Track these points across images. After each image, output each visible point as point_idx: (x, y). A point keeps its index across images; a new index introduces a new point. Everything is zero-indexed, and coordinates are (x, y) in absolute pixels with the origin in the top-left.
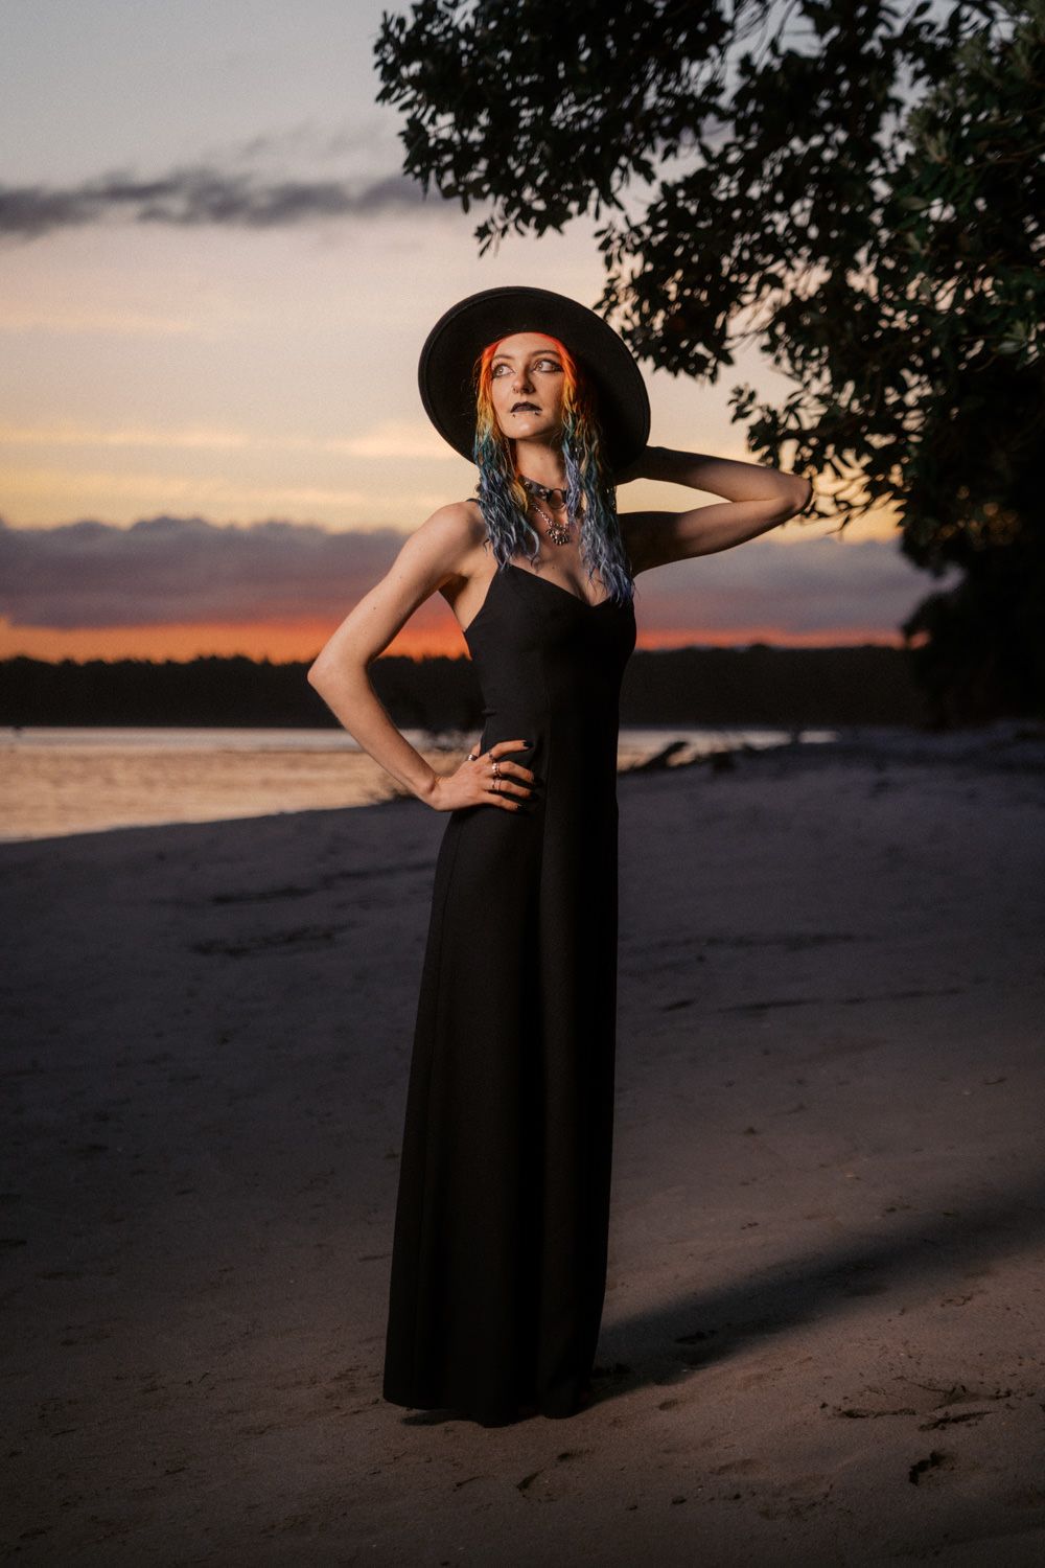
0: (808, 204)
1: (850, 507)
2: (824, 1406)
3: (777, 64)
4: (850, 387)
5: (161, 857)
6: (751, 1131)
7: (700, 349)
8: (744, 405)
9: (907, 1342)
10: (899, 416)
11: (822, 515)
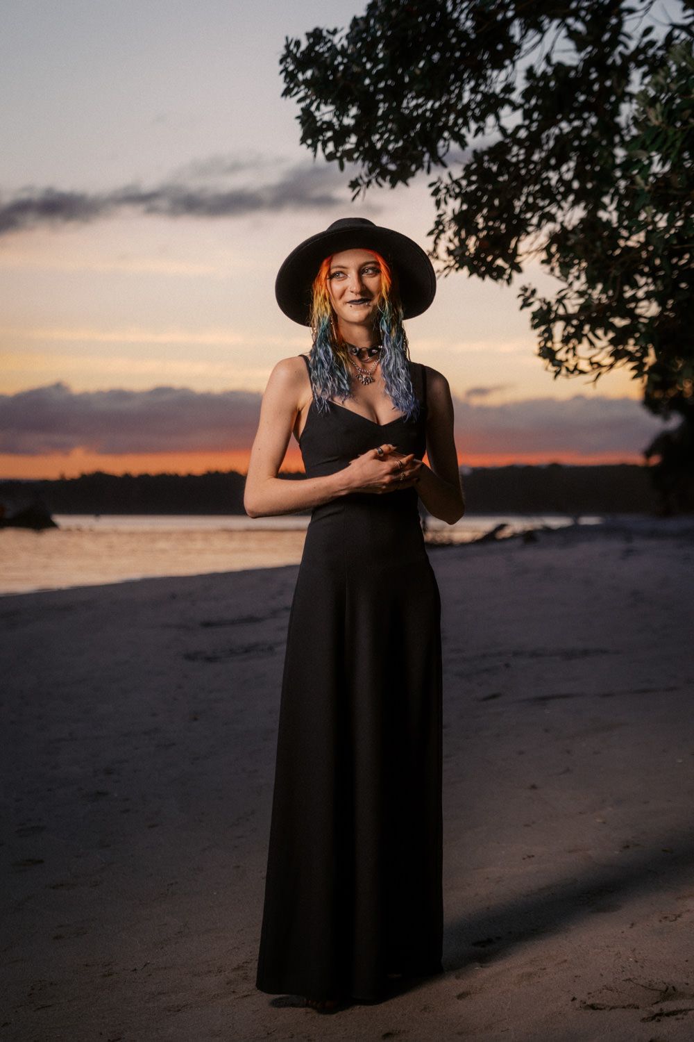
0: (572, 164)
1: (599, 365)
2: (574, 999)
3: (550, 70)
4: (600, 287)
5: (174, 597)
6: (534, 787)
7: (500, 262)
8: (528, 298)
9: (635, 949)
10: (633, 305)
11: (582, 372)
